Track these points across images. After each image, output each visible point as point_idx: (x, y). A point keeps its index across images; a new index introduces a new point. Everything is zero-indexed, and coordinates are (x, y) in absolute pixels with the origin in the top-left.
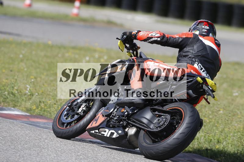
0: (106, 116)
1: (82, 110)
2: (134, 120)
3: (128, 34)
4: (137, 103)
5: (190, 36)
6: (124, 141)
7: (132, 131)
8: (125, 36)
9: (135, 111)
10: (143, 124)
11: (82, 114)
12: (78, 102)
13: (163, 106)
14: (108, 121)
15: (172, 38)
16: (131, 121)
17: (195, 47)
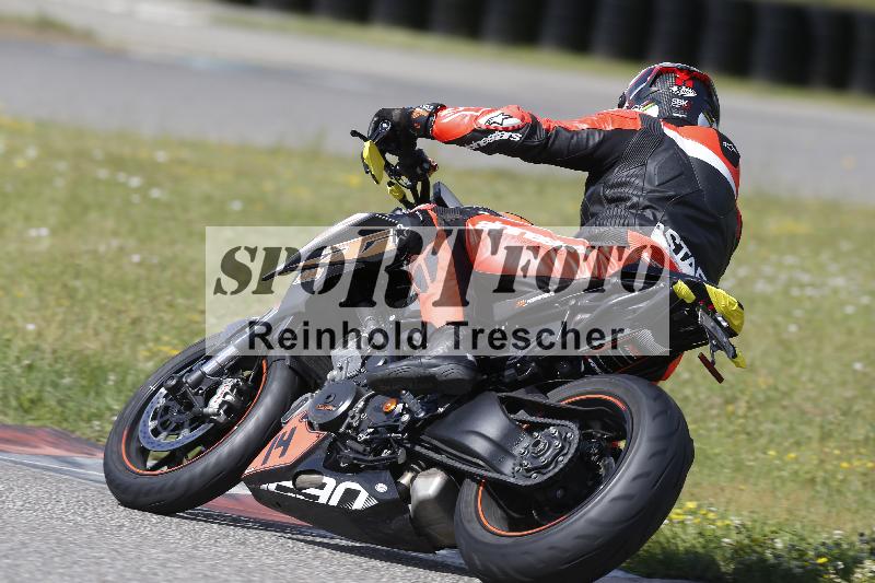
0: (322, 427)
1: (224, 402)
2: (436, 443)
3: (396, 115)
4: (450, 377)
5: (629, 126)
6: (396, 524)
7: (428, 485)
8: (385, 125)
9: (441, 410)
10: (474, 460)
11: (222, 418)
12: (204, 373)
13: (545, 390)
14: (333, 447)
15: (564, 132)
16: (422, 446)
17: (652, 167)
